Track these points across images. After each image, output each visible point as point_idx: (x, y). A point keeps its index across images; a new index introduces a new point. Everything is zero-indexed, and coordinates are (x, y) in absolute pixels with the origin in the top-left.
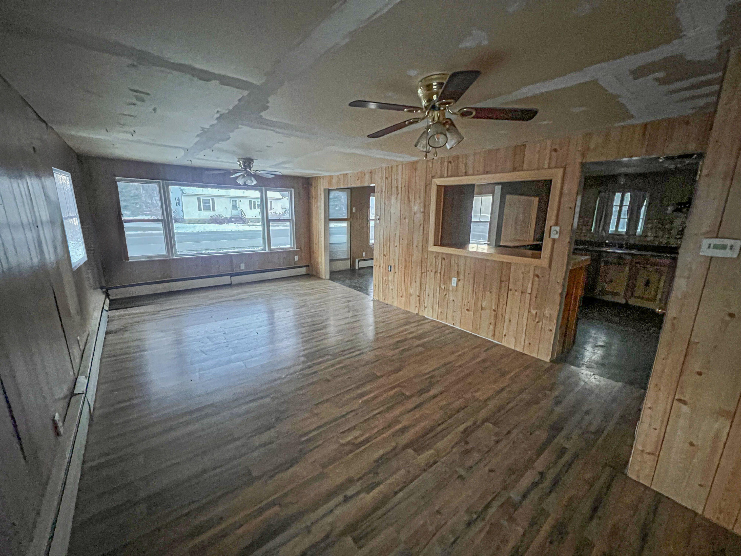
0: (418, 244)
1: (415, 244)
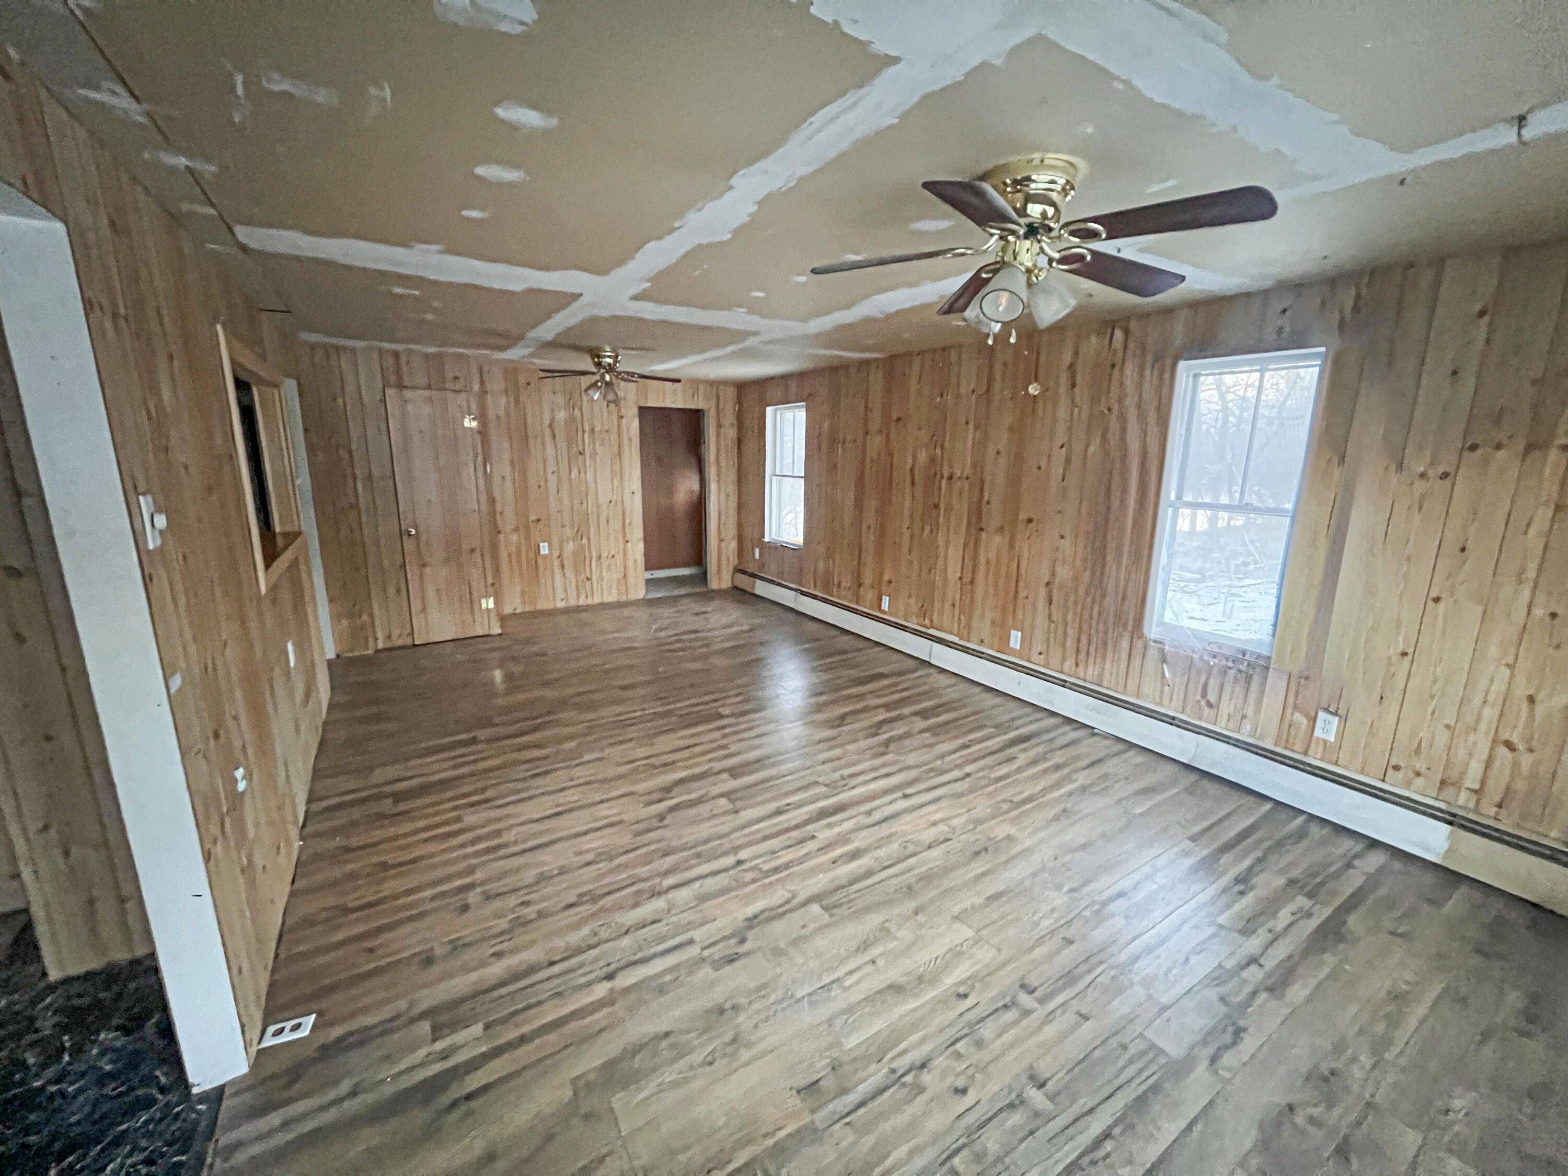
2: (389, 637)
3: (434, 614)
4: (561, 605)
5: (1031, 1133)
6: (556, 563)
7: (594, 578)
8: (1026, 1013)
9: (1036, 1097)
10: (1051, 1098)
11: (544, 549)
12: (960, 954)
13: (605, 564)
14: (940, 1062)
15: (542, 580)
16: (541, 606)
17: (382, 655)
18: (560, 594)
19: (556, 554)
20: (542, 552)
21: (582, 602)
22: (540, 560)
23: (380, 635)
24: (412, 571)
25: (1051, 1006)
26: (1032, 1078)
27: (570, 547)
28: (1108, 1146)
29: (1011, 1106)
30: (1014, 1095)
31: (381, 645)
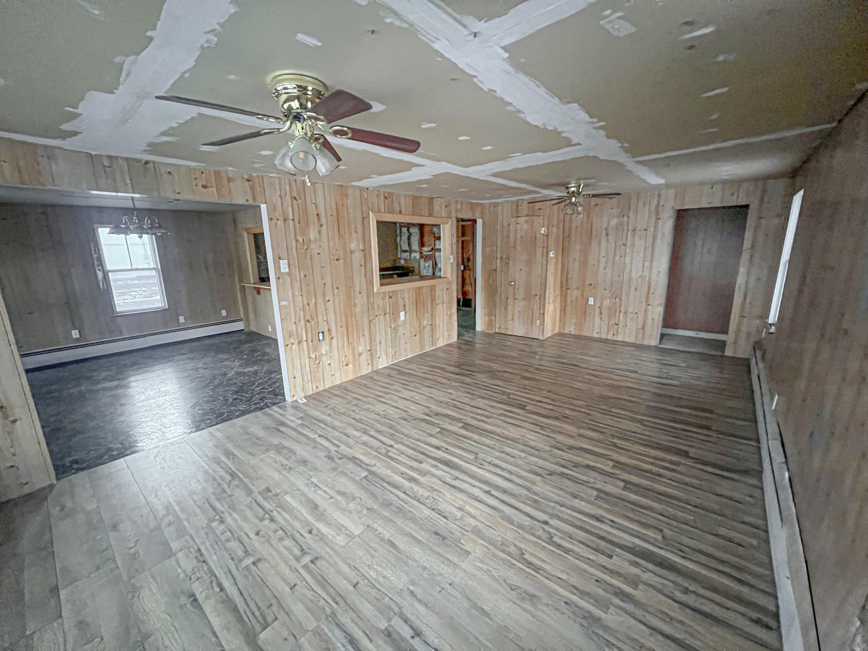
0: (360, 289)
1: (357, 288)
2: (500, 328)
3: (516, 323)
4: (596, 335)
5: (232, 558)
6: (597, 311)
7: (621, 325)
8: (297, 559)
9: (249, 561)
10: (247, 568)
11: (591, 301)
12: (340, 530)
13: (630, 316)
14: (273, 526)
15: (588, 319)
16: (585, 333)
17: (496, 335)
18: (597, 329)
19: (598, 305)
20: (590, 303)
21: (610, 337)
22: (588, 307)
23: (497, 326)
24: (510, 301)
25: (302, 571)
26: (259, 560)
27: (607, 302)
28: (217, 589)
29: (246, 552)
30: (251, 552)
31: (497, 331)
